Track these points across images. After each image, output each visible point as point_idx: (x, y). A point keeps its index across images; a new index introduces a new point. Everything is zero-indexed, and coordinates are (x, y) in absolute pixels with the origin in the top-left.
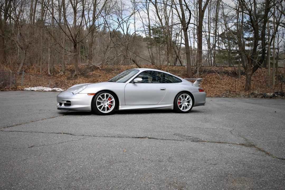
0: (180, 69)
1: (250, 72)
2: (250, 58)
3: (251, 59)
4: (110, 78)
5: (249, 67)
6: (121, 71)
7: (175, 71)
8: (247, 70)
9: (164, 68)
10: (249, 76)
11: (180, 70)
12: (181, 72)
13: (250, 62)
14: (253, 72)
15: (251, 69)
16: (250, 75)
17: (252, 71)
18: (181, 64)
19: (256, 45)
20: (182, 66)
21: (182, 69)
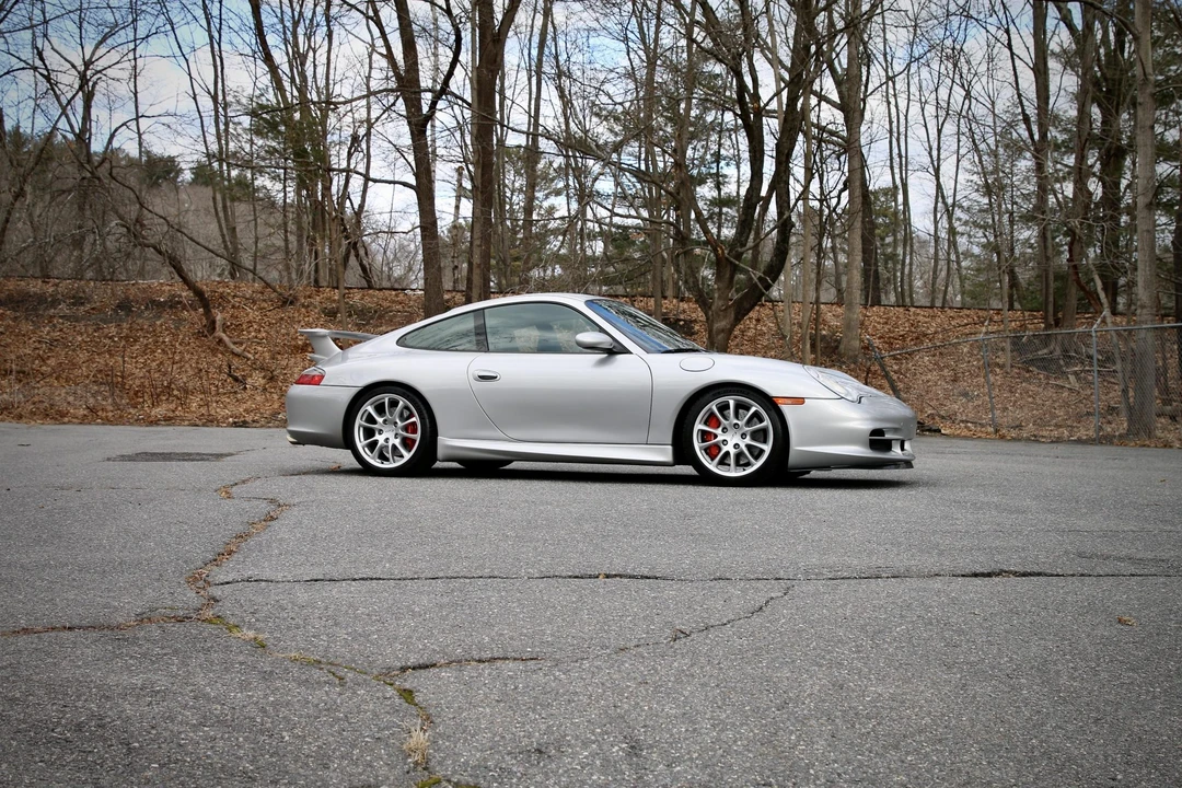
0: (386, 304)
1: (725, 317)
2: (727, 259)
3: (731, 263)
4: (40, 342)
5: (719, 298)
6: (93, 309)
7: (362, 311)
8: (710, 308)
9: (310, 297)
10: (721, 337)
11: (388, 310)
12: (395, 316)
13: (728, 276)
14: (738, 319)
15: (730, 307)
16: (723, 331)
17: (733, 316)
18: (369, 282)
19: (754, 200)
20: (370, 287)
21: (393, 302)
